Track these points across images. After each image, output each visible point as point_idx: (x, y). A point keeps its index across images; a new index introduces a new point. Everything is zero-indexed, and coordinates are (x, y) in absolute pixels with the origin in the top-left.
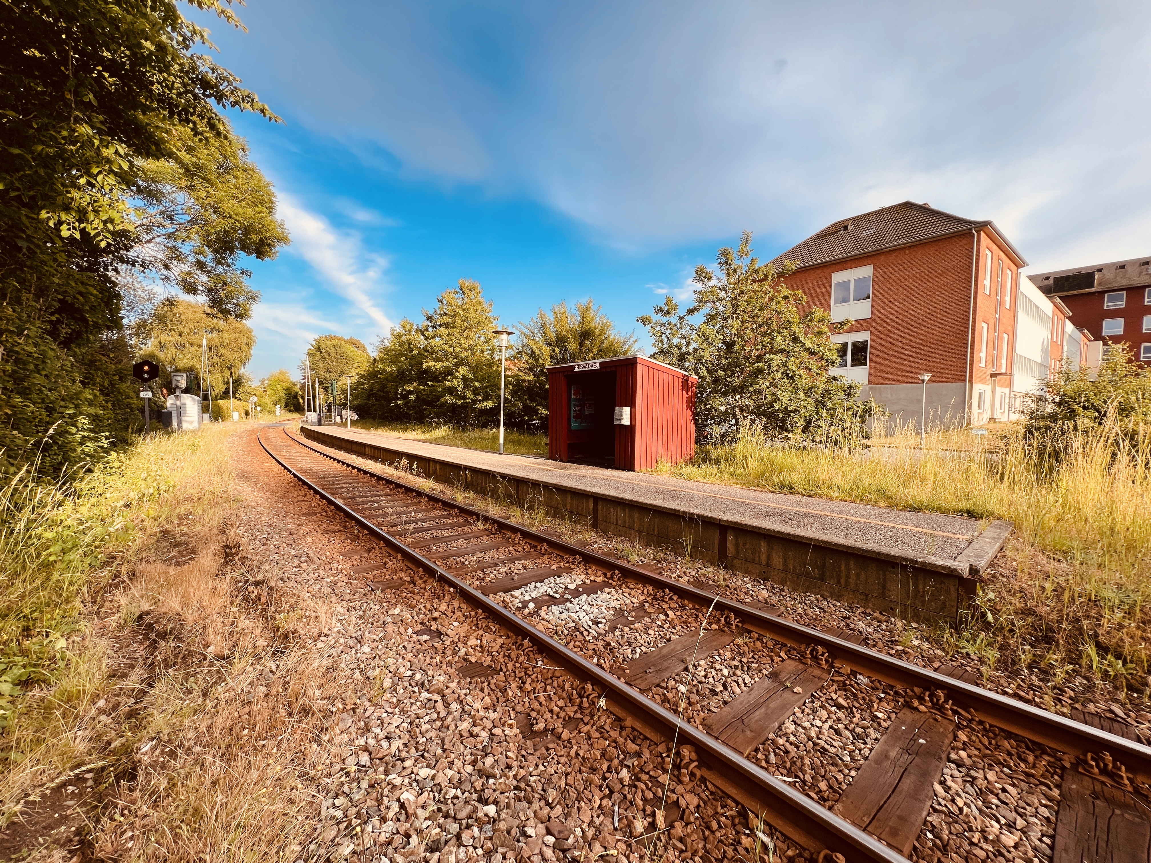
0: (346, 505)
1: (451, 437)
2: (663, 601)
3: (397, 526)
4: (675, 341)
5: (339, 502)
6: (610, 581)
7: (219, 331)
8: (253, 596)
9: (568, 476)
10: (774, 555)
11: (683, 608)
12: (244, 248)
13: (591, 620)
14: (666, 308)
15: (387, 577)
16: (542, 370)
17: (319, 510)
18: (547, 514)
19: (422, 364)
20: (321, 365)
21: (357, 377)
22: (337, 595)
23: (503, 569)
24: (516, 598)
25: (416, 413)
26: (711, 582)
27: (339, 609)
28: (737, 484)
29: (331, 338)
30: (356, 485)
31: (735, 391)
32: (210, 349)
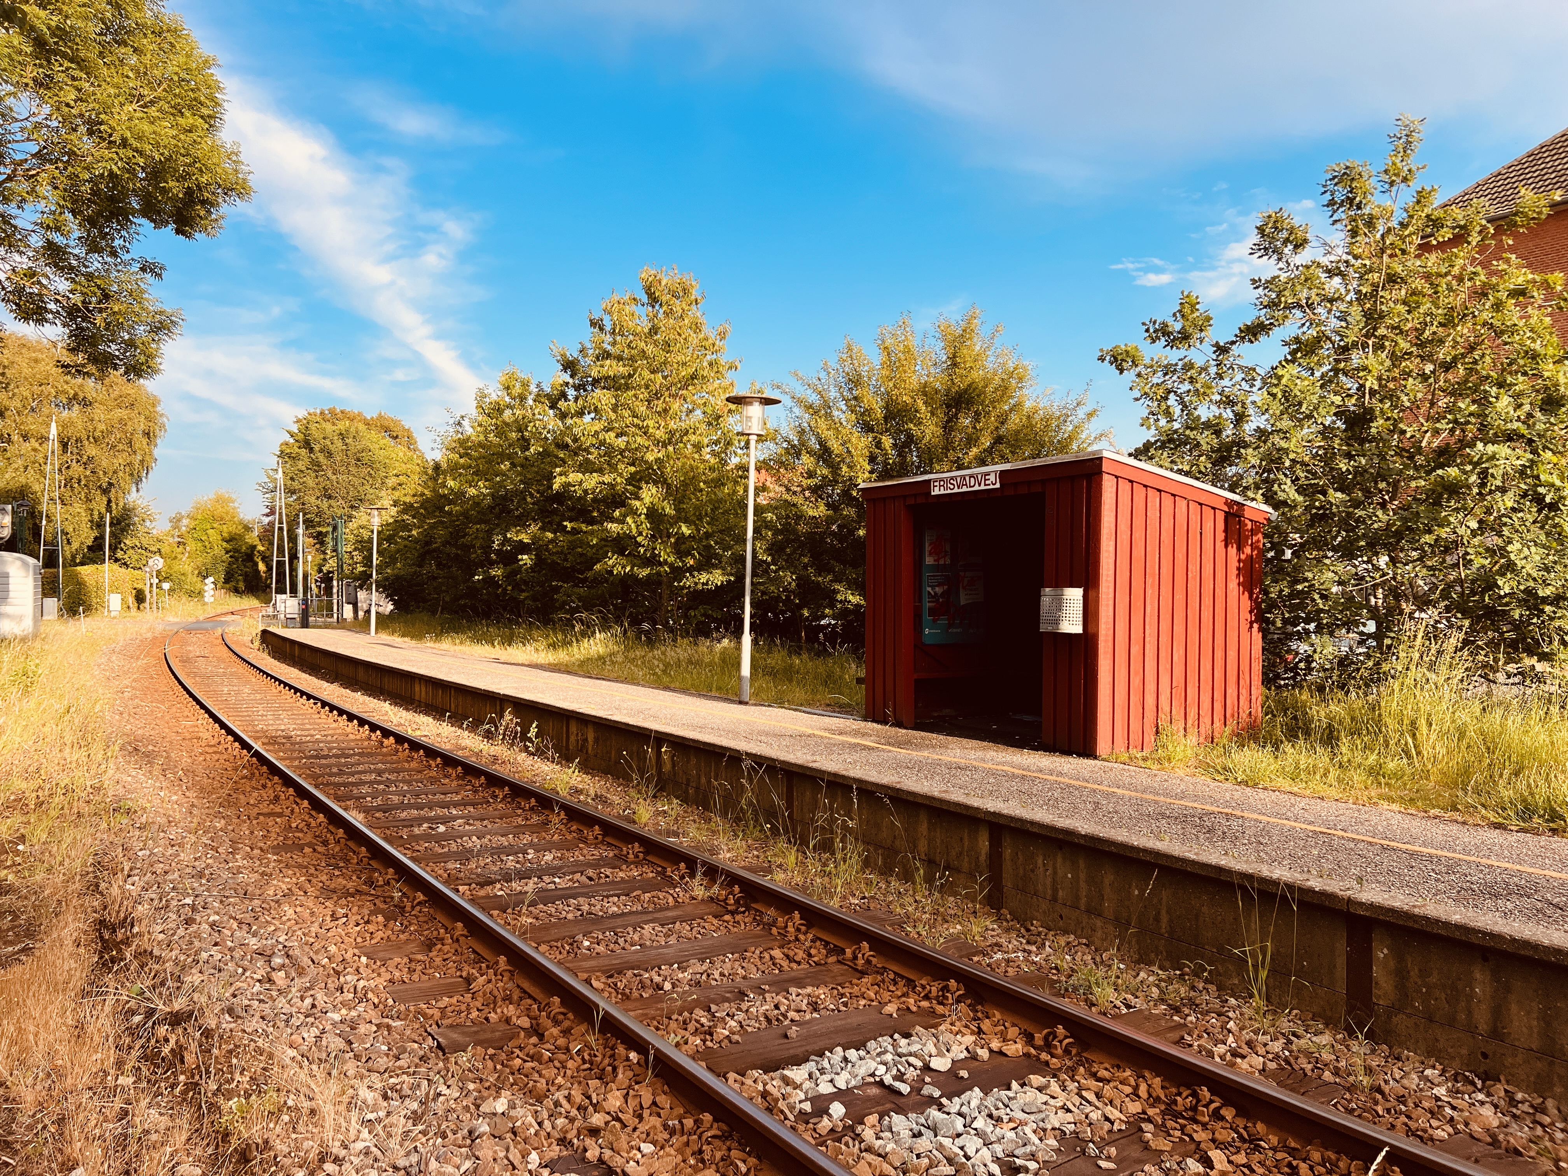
0: (370, 827)
1: (620, 658)
2: (1196, 1122)
3: (491, 883)
4: (1205, 412)
5: (356, 818)
6: (1044, 1056)
7: (86, 403)
8: (166, 1050)
9: (918, 767)
10: (1514, 1007)
11: (1253, 1143)
12: (151, 211)
13: (997, 1160)
14: (1178, 326)
15: (474, 1014)
16: (846, 493)
17: (309, 838)
18: (867, 863)
19: (550, 477)
20: (310, 482)
21: (394, 511)
22: (357, 1057)
23: (760, 1007)
24: (797, 1087)
25: (534, 599)
26: (1327, 1075)
27: (366, 1094)
28: (1391, 800)
29: (333, 416)
30: (392, 777)
31: (1374, 545)
32: (64, 446)
